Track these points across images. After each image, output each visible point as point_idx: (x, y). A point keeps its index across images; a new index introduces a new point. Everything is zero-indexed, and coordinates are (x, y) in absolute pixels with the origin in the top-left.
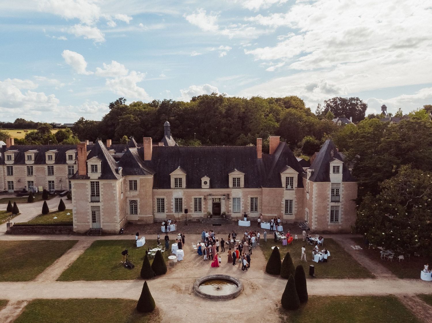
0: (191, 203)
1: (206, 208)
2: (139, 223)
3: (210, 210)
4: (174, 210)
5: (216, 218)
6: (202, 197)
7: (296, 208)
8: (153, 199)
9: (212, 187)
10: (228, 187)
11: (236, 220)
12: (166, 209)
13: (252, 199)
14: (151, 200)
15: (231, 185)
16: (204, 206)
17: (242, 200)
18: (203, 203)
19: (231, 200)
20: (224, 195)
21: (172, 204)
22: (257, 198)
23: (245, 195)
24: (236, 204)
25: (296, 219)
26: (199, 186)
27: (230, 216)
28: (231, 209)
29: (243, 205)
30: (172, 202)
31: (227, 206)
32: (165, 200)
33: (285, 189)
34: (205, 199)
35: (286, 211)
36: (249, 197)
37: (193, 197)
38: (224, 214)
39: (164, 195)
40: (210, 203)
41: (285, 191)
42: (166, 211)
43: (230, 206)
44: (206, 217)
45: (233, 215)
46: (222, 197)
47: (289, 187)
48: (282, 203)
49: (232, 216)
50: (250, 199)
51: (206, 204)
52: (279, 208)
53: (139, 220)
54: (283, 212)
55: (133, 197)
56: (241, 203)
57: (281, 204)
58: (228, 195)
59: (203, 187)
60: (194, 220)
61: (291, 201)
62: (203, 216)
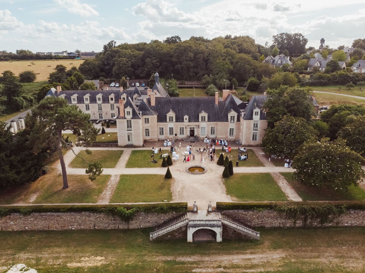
0: (178, 130)
1: (186, 133)
2: (150, 141)
3: (189, 134)
4: (169, 134)
5: (192, 138)
6: (184, 127)
7: (235, 132)
8: (158, 128)
9: (190, 121)
10: (198, 121)
11: (203, 139)
12: (165, 134)
13: (212, 128)
14: (157, 129)
15: (200, 120)
16: (185, 132)
17: (206, 128)
18: (185, 130)
19: (200, 128)
20: (196, 126)
21: (168, 131)
22: (214, 127)
23: (208, 126)
24: (203, 131)
25: (235, 138)
26: (183, 121)
30: (168, 130)
31: (198, 132)
32: (164, 129)
33: (230, 122)
34: (186, 128)
35: (230, 135)
36: (210, 127)
37: (179, 127)
38: (196, 136)
39: (163, 126)
40: (189, 130)
41: (230, 124)
42: (164, 134)
43: (199, 131)
44: (186, 138)
45: (201, 137)
46: (195, 127)
47: (232, 121)
49: (200, 137)
51: (186, 131)
52: (226, 133)
53: (150, 140)
55: (147, 127)
56: (206, 130)
57: (227, 130)
58: (199, 126)
59: (184, 121)
60: (180, 139)
61: (233, 129)
62: (184, 137)
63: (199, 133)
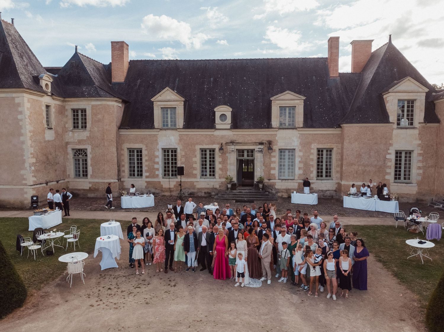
0: (194, 159)
1: (224, 169)
2: (90, 195)
3: (232, 172)
4: (160, 172)
5: (245, 190)
6: (217, 147)
7: (419, 168)
8: (119, 149)
9: (236, 125)
10: (269, 126)
11: (285, 195)
12: (147, 171)
13: (320, 151)
15: (275, 122)
16: (220, 166)
17: (298, 154)
18: (218, 159)
19: (276, 154)
20: (261, 144)
21: (157, 160)
22: (330, 151)
23: (306, 145)
24: (286, 164)
25: (418, 193)
26: (210, 124)
27: (272, 186)
28: (275, 172)
29: (302, 165)
30: (158, 157)
31: (267, 167)
32: (144, 153)
33: (395, 126)
34: (221, 149)
35: (397, 176)
36: (315, 147)
37: (198, 147)
38: (261, 181)
39: (142, 142)
40: (232, 159)
41: (396, 132)
42: (145, 174)
43: (272, 165)
44: (223, 188)
45: (280, 185)
46: (257, 148)
47: (404, 122)
48: (388, 156)
49: (277, 187)
50: (315, 152)
51: (224, 162)
52: (381, 169)
54: (390, 177)
55: (80, 142)
56: (297, 160)
57: (385, 159)
58: (270, 143)
59: (217, 127)
60: (200, 194)
61: (409, 153)
62: (218, 187)
63: (272, 172)
